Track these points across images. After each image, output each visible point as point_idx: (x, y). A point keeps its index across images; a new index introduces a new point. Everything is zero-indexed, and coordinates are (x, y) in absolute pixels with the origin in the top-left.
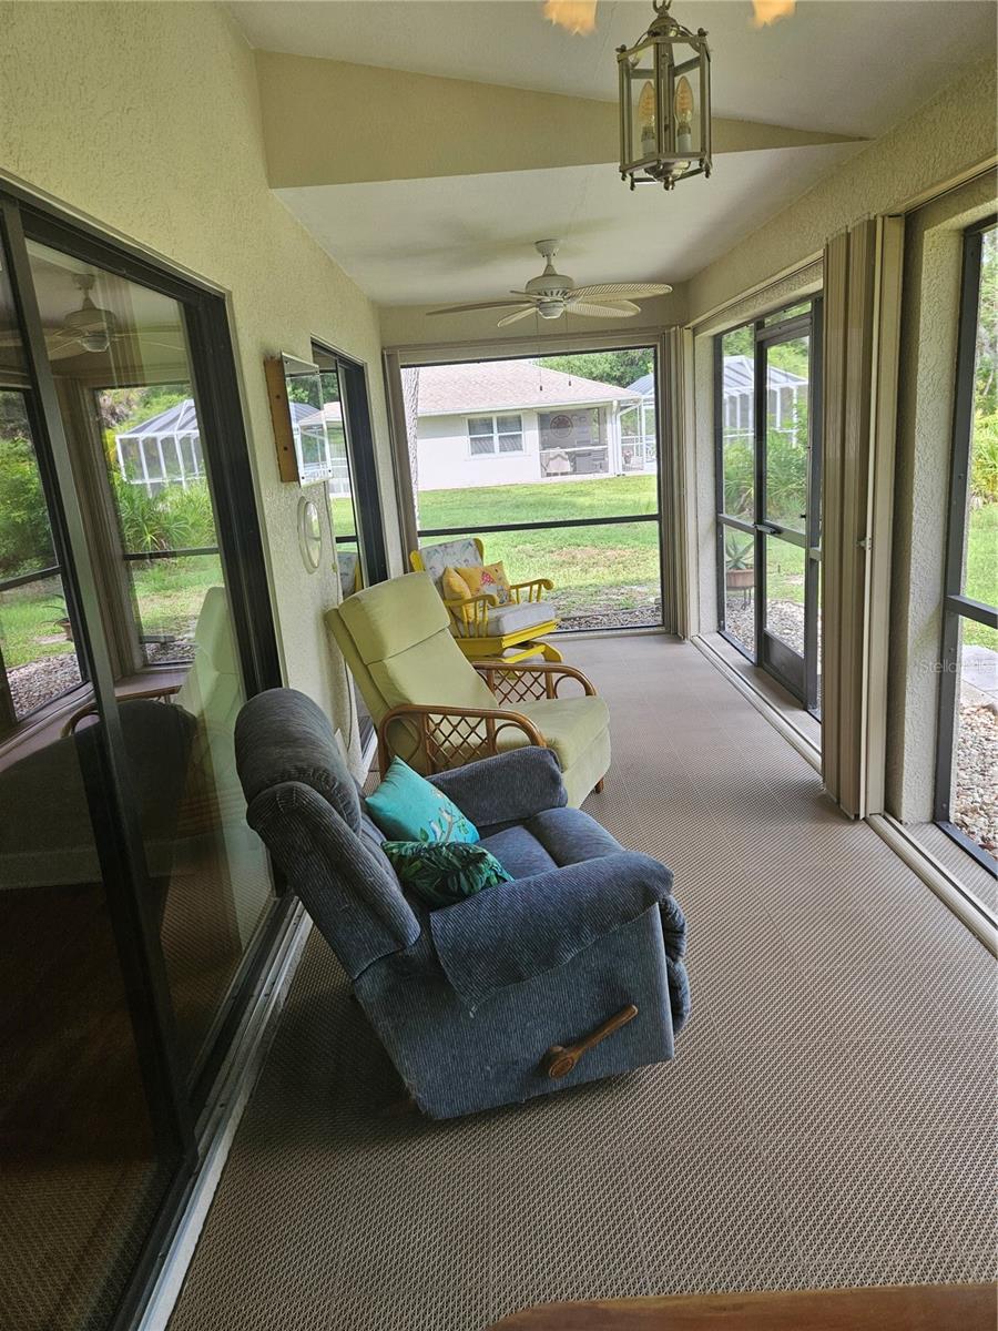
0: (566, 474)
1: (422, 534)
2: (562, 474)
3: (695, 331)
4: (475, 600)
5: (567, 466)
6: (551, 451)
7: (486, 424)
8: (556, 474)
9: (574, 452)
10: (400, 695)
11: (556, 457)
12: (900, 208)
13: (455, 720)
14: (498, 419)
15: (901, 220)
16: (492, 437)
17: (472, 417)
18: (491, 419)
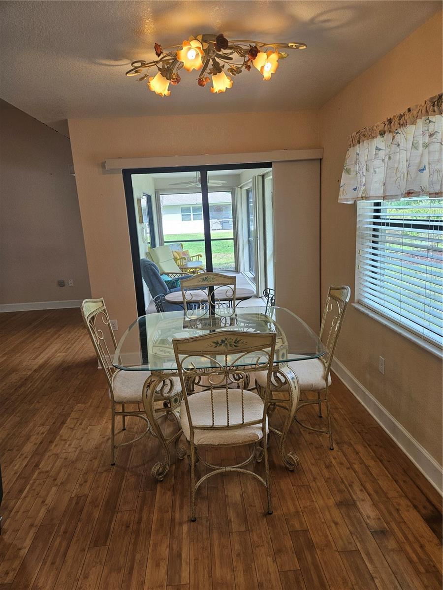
0: (220, 229)
1: (165, 242)
2: (218, 229)
3: (241, 188)
4: (180, 259)
5: (220, 227)
6: (214, 220)
7: (188, 210)
8: (215, 230)
9: (222, 221)
10: (162, 270)
11: (215, 223)
12: (261, 174)
13: (174, 275)
14: (193, 207)
15: (261, 177)
16: (190, 215)
17: (182, 206)
18: (190, 208)
